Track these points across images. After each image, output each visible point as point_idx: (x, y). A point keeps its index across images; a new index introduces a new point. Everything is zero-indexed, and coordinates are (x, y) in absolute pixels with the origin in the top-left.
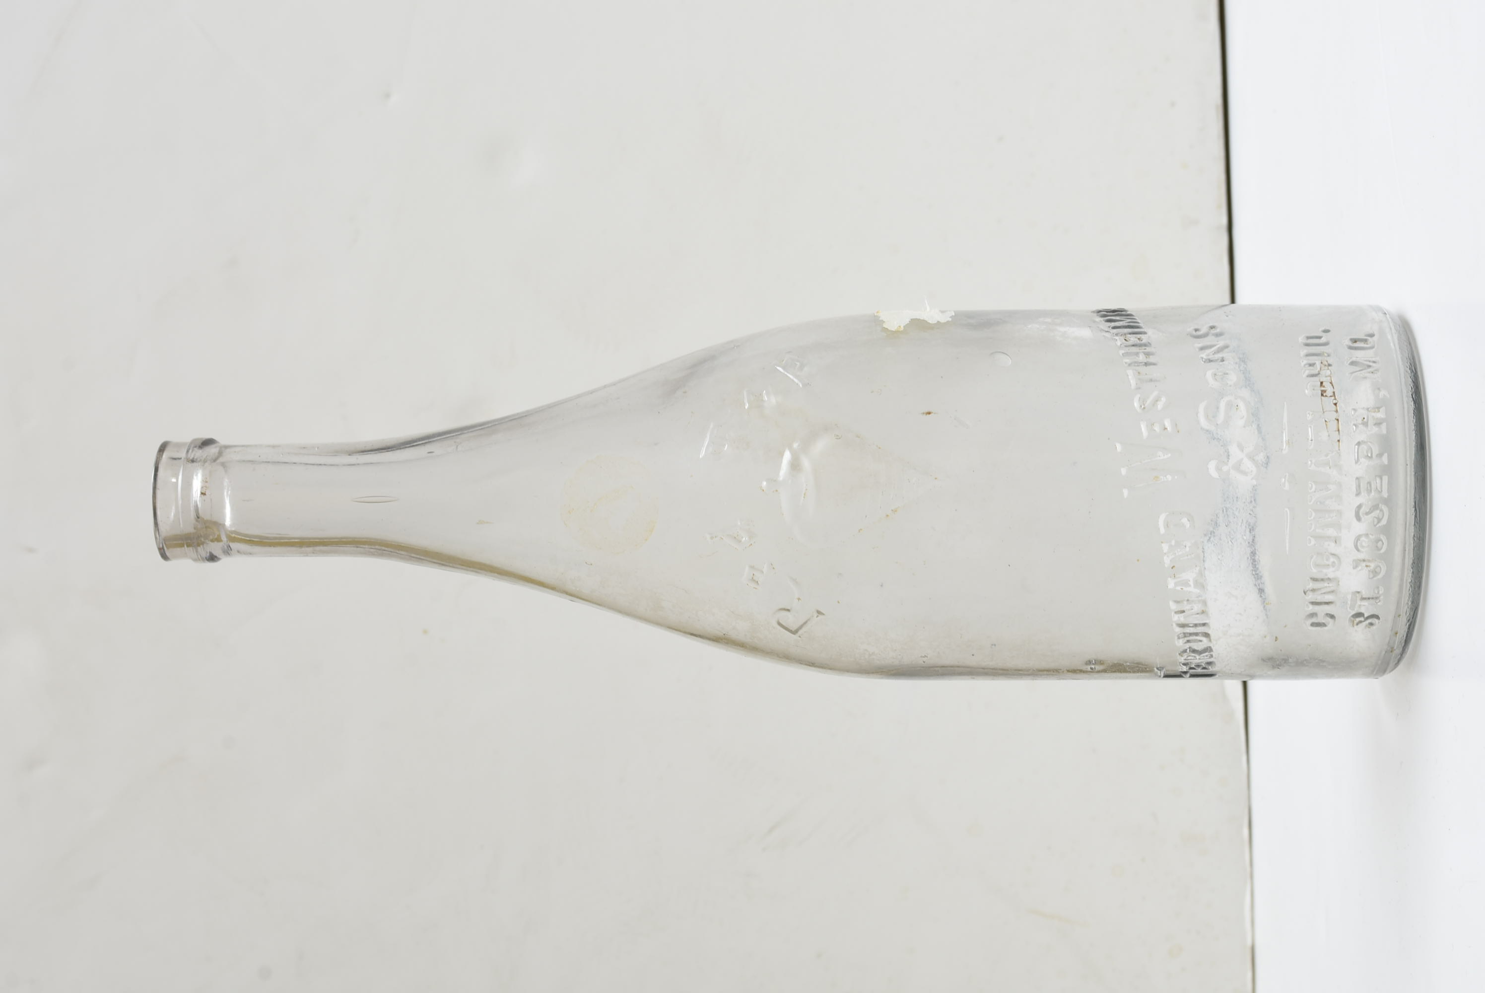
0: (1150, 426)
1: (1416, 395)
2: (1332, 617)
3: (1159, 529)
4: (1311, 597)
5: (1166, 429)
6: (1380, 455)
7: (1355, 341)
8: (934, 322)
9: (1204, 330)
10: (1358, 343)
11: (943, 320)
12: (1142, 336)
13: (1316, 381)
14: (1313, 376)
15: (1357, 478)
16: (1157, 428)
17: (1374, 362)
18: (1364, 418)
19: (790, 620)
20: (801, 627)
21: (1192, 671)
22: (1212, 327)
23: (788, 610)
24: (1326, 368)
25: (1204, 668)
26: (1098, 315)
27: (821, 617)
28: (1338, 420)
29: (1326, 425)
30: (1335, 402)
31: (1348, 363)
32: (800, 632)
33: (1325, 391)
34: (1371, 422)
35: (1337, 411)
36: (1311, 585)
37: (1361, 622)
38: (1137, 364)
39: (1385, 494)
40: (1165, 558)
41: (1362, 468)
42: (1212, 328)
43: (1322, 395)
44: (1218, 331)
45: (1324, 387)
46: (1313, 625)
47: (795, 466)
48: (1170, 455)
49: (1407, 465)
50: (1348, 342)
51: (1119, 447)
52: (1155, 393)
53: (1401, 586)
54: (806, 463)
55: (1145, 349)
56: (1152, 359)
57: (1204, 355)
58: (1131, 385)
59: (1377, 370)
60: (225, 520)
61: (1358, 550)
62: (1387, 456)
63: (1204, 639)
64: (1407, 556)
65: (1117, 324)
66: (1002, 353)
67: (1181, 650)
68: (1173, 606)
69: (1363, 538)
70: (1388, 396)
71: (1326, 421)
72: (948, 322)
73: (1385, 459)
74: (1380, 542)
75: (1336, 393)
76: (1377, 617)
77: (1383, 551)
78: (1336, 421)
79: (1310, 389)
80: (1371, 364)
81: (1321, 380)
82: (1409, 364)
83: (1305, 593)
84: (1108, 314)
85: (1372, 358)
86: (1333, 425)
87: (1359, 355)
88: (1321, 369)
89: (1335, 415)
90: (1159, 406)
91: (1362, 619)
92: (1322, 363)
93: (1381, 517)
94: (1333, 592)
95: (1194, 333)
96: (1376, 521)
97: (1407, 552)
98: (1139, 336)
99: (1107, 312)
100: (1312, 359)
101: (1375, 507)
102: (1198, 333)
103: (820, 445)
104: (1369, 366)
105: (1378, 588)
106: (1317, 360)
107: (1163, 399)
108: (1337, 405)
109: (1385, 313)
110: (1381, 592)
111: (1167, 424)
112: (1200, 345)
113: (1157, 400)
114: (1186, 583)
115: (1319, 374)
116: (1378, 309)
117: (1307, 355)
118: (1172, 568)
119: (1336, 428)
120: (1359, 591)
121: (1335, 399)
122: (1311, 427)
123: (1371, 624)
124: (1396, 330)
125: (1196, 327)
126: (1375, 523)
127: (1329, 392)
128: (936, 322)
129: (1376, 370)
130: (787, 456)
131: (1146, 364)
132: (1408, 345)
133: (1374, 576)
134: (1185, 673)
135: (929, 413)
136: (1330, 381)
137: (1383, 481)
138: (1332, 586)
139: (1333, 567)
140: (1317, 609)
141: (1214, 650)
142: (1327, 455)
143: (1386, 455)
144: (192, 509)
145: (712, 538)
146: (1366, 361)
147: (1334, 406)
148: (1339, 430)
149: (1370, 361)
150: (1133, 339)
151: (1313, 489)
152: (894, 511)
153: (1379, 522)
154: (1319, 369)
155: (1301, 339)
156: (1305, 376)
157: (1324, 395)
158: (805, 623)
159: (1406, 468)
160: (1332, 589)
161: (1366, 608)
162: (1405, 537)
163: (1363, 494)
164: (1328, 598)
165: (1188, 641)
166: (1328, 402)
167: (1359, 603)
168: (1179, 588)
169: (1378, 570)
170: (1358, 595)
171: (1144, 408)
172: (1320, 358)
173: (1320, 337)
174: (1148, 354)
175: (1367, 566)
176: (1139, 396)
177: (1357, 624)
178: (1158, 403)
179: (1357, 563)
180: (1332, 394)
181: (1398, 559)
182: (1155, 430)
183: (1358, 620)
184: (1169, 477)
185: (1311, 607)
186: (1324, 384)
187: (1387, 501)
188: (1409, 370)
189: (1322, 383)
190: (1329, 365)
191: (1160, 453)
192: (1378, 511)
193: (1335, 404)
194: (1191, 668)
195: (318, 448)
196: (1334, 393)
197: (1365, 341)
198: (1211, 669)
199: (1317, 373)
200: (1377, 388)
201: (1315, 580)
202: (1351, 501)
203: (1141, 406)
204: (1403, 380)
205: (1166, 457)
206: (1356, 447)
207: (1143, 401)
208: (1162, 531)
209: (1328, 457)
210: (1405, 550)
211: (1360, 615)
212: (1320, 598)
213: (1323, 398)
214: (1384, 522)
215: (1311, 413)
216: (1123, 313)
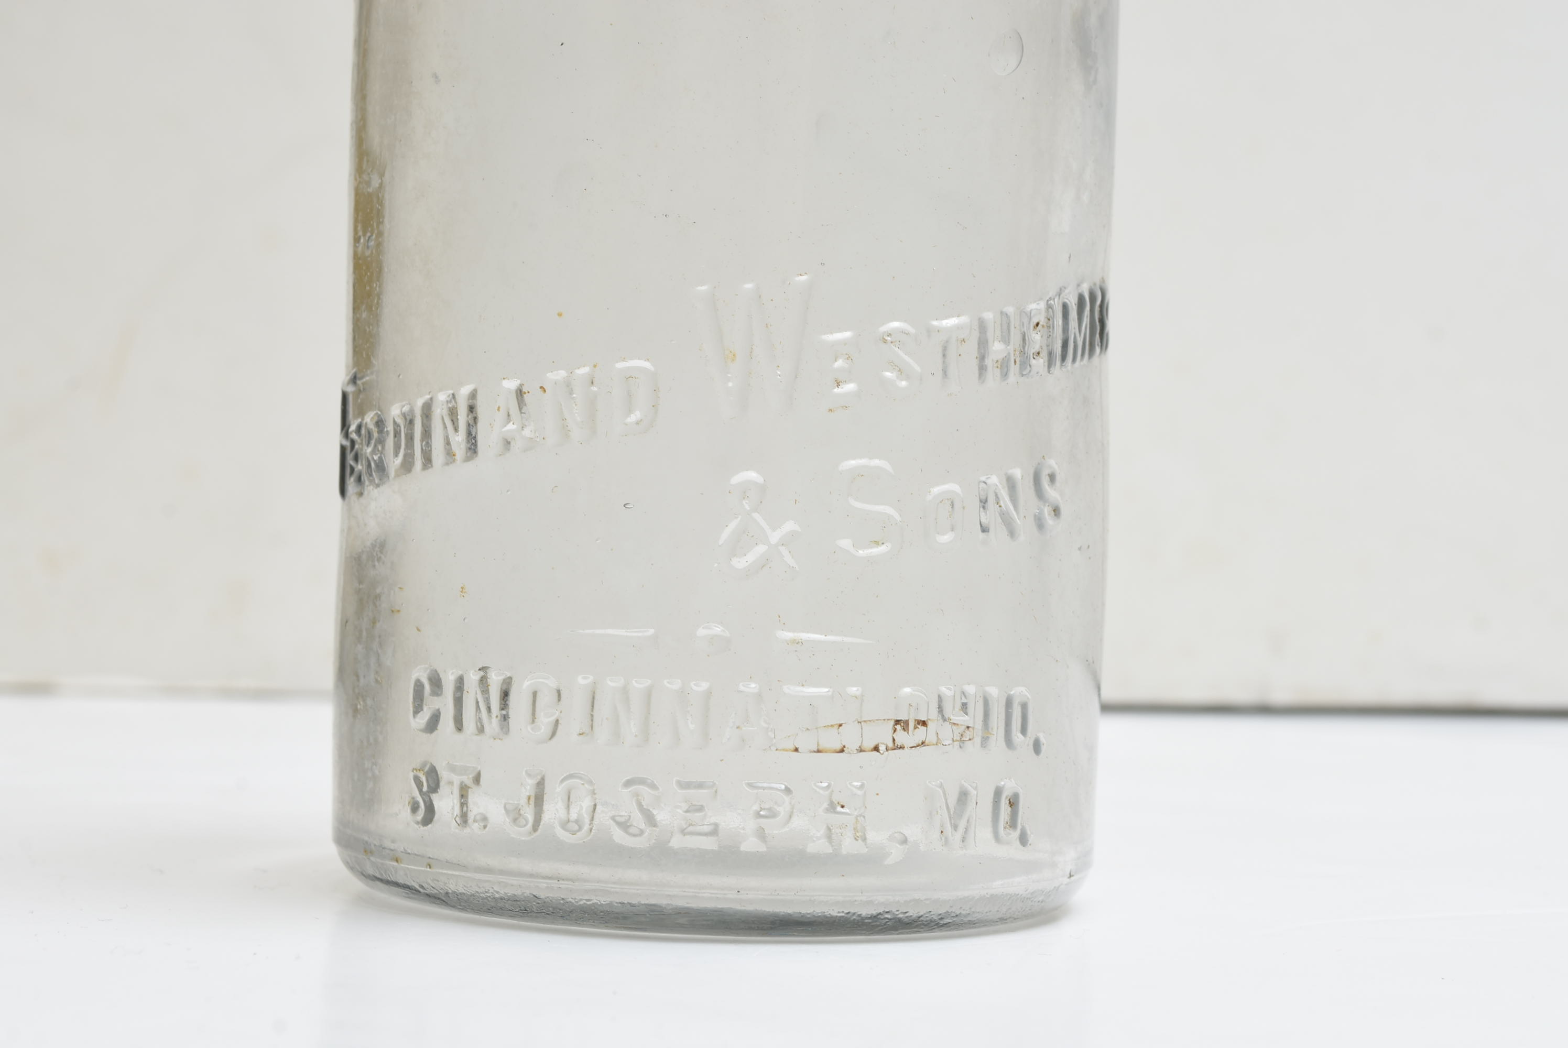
4: (473, 678)
5: (838, 385)
7: (1013, 803)
9: (1051, 493)
10: (1010, 809)
14: (940, 709)
18: (843, 807)
22: (1056, 511)
26: (1095, 284)
28: (842, 751)
29: (832, 726)
31: (966, 785)
33: (905, 729)
35: (861, 750)
36: (495, 680)
38: (983, 344)
42: (1054, 511)
43: (897, 722)
44: (1050, 521)
45: (915, 728)
50: (1010, 786)
55: (1015, 362)
56: (993, 373)
59: (947, 842)
62: (760, 850)
63: (399, 460)
65: (1073, 314)
66: (1021, 61)
71: (840, 725)
75: (900, 751)
78: (839, 747)
81: (930, 724)
82: (958, 913)
84: (1097, 309)
86: (832, 740)
87: (981, 808)
88: (954, 724)
89: (852, 745)
90: (888, 374)
92: (968, 727)
93: (632, 830)
99: (1101, 306)
100: (977, 710)
104: (955, 827)
106: (975, 718)
108: (875, 753)
109: (1071, 876)
113: (901, 372)
116: (1084, 863)
118: (541, 387)
119: (824, 745)
122: (829, 691)
123: (415, 808)
124: (1032, 893)
125: (1058, 478)
126: (618, 819)
127: (902, 737)
129: (946, 839)
131: (982, 358)
132: (1000, 915)
136: (927, 742)
137: (705, 838)
138: (492, 725)
147: (872, 746)
148: (819, 751)
150: (1037, 339)
154: (955, 719)
155: (1020, 692)
156: (943, 689)
157: (898, 727)
165: (397, 434)
171: (885, 341)
173: (1024, 730)
174: (1004, 367)
180: (898, 743)
182: (836, 361)
186: (922, 729)
188: (945, 911)
189: (924, 723)
193: (876, 749)
196: (902, 747)
197: (1013, 823)
203: (890, 335)
206: (783, 787)
213: (892, 723)
216: (1098, 336)
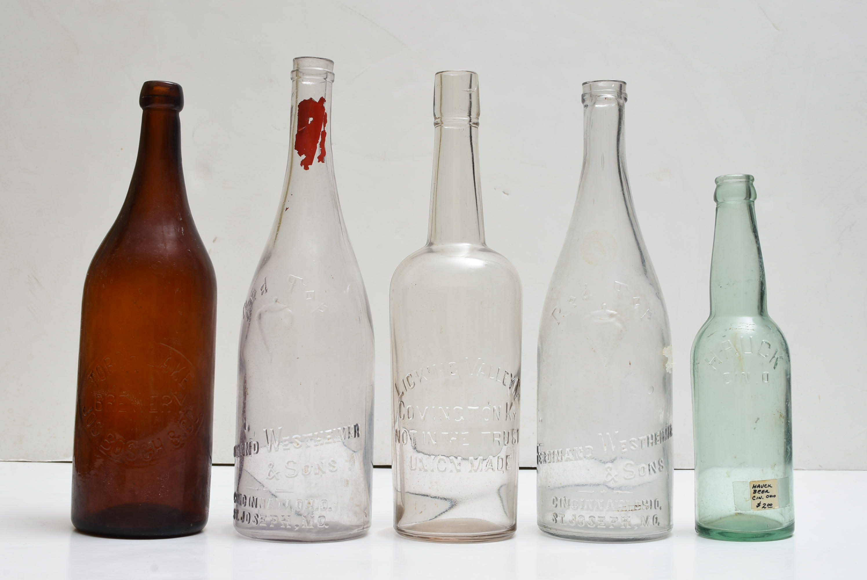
0: (624, 444)
1: (635, 539)
2: (556, 506)
3: (587, 446)
4: (563, 499)
6: (613, 525)
7: (656, 518)
8: (666, 366)
9: (662, 464)
11: (667, 369)
12: (659, 442)
13: (641, 504)
14: (643, 502)
15: (604, 517)
16: (624, 446)
17: (648, 525)
18: (626, 520)
19: (557, 312)
20: (554, 316)
21: (539, 456)
22: (663, 467)
23: (560, 312)
24: (646, 508)
25: (540, 461)
26: (669, 425)
27: (558, 324)
28: (626, 511)
29: (624, 507)
30: (633, 510)
31: (648, 516)
32: (552, 316)
33: (637, 507)
34: (625, 522)
35: (629, 511)
36: (567, 499)
37: (554, 516)
38: (648, 439)
39: (599, 527)
40: (577, 448)
41: (608, 519)
43: (635, 506)
45: (638, 506)
46: (554, 500)
47: (611, 316)
48: (614, 450)
49: (609, 535)
51: (617, 432)
52: (637, 446)
53: (566, 531)
54: (612, 320)
55: (654, 442)
56: (650, 445)
57: (652, 464)
58: (640, 437)
59: (644, 526)
60: (597, 105)
61: (579, 516)
64: (576, 534)
65: (665, 431)
66: (653, 391)
67: (546, 453)
68: (560, 450)
69: (583, 519)
70: (635, 529)
71: (626, 506)
72: (666, 371)
73: (611, 527)
74: (582, 524)
76: (556, 522)
77: (579, 525)
78: (625, 510)
79: (638, 502)
80: (647, 524)
82: (647, 538)
83: (564, 497)
85: (650, 524)
87: (650, 520)
91: (555, 517)
92: (648, 506)
93: (591, 524)
94: (565, 507)
95: (660, 461)
96: (589, 523)
97: (578, 534)
98: (659, 441)
99: (670, 429)
101: (594, 523)
102: (660, 462)
103: (618, 325)
105: (566, 523)
107: (634, 449)
109: (669, 530)
110: (564, 524)
111: (625, 450)
112: (655, 463)
114: (568, 455)
115: (643, 505)
117: (651, 501)
118: (573, 450)
120: (565, 516)
121: (634, 510)
122: (623, 501)
123: (553, 520)
125: (663, 461)
127: (636, 508)
128: (666, 367)
130: (615, 313)
131: (648, 442)
133: (570, 522)
134: (538, 454)
135: (630, 364)
136: (641, 509)
137: (603, 526)
139: (573, 507)
140: (559, 501)
141: (546, 464)
142: (613, 506)
143: (613, 527)
144: (600, 94)
145: (586, 285)
146: (648, 522)
147: (631, 510)
148: (622, 511)
149: (648, 523)
150: (658, 437)
151: (591, 500)
152: (594, 351)
153: (589, 524)
154: (646, 505)
155: (657, 499)
156: (643, 500)
158: (555, 318)
159: (608, 534)
160: (566, 507)
161: (559, 519)
162: (584, 533)
163: (599, 518)
164: (563, 505)
165: (548, 455)
166: (633, 508)
167: (561, 516)
168: (566, 452)
169: (572, 523)
170: (564, 515)
171: (631, 442)
172: (650, 506)
173: (658, 506)
174: (652, 443)
175: (573, 519)
176: (636, 440)
177: (554, 515)
178: (633, 447)
179: (574, 516)
180: (636, 509)
181: (576, 530)
183: (555, 516)
184: (605, 450)
185: (560, 499)
186: (640, 507)
187: (596, 527)
189: (640, 506)
190: (647, 509)
191: (614, 447)
192: (593, 524)
193: (632, 510)
194: (540, 456)
195: (623, 139)
196: (636, 510)
197: (656, 522)
198: (539, 463)
199: (644, 504)
200: (637, 525)
201: (569, 500)
202: (596, 514)
203: (632, 440)
204: (641, 535)
205: (613, 449)
206: (616, 517)
207: (634, 441)
208: (586, 447)
209: (612, 507)
210: (579, 533)
211: (557, 516)
212: (562, 502)
214: (589, 526)
215: (629, 501)
216: (670, 434)
